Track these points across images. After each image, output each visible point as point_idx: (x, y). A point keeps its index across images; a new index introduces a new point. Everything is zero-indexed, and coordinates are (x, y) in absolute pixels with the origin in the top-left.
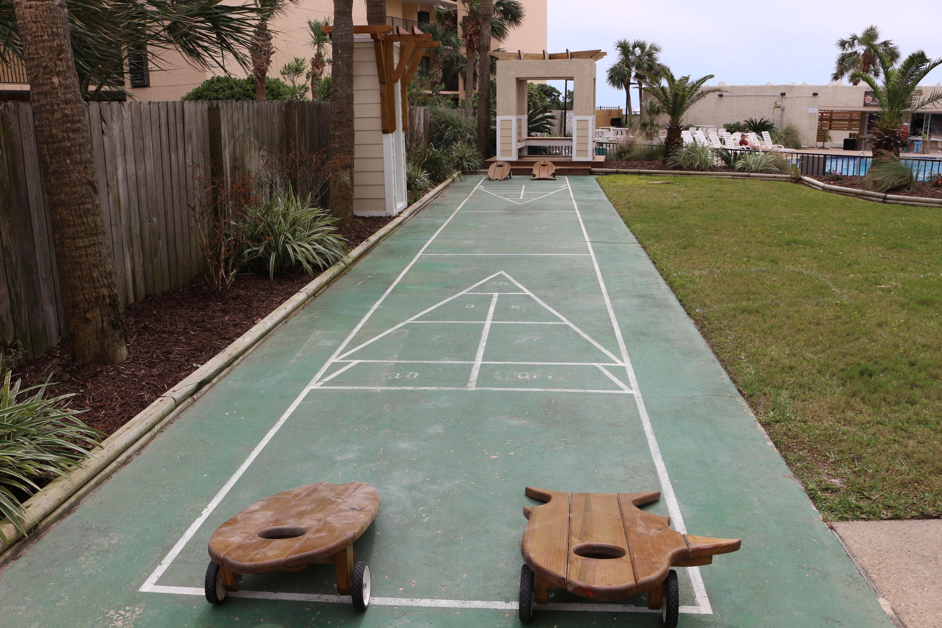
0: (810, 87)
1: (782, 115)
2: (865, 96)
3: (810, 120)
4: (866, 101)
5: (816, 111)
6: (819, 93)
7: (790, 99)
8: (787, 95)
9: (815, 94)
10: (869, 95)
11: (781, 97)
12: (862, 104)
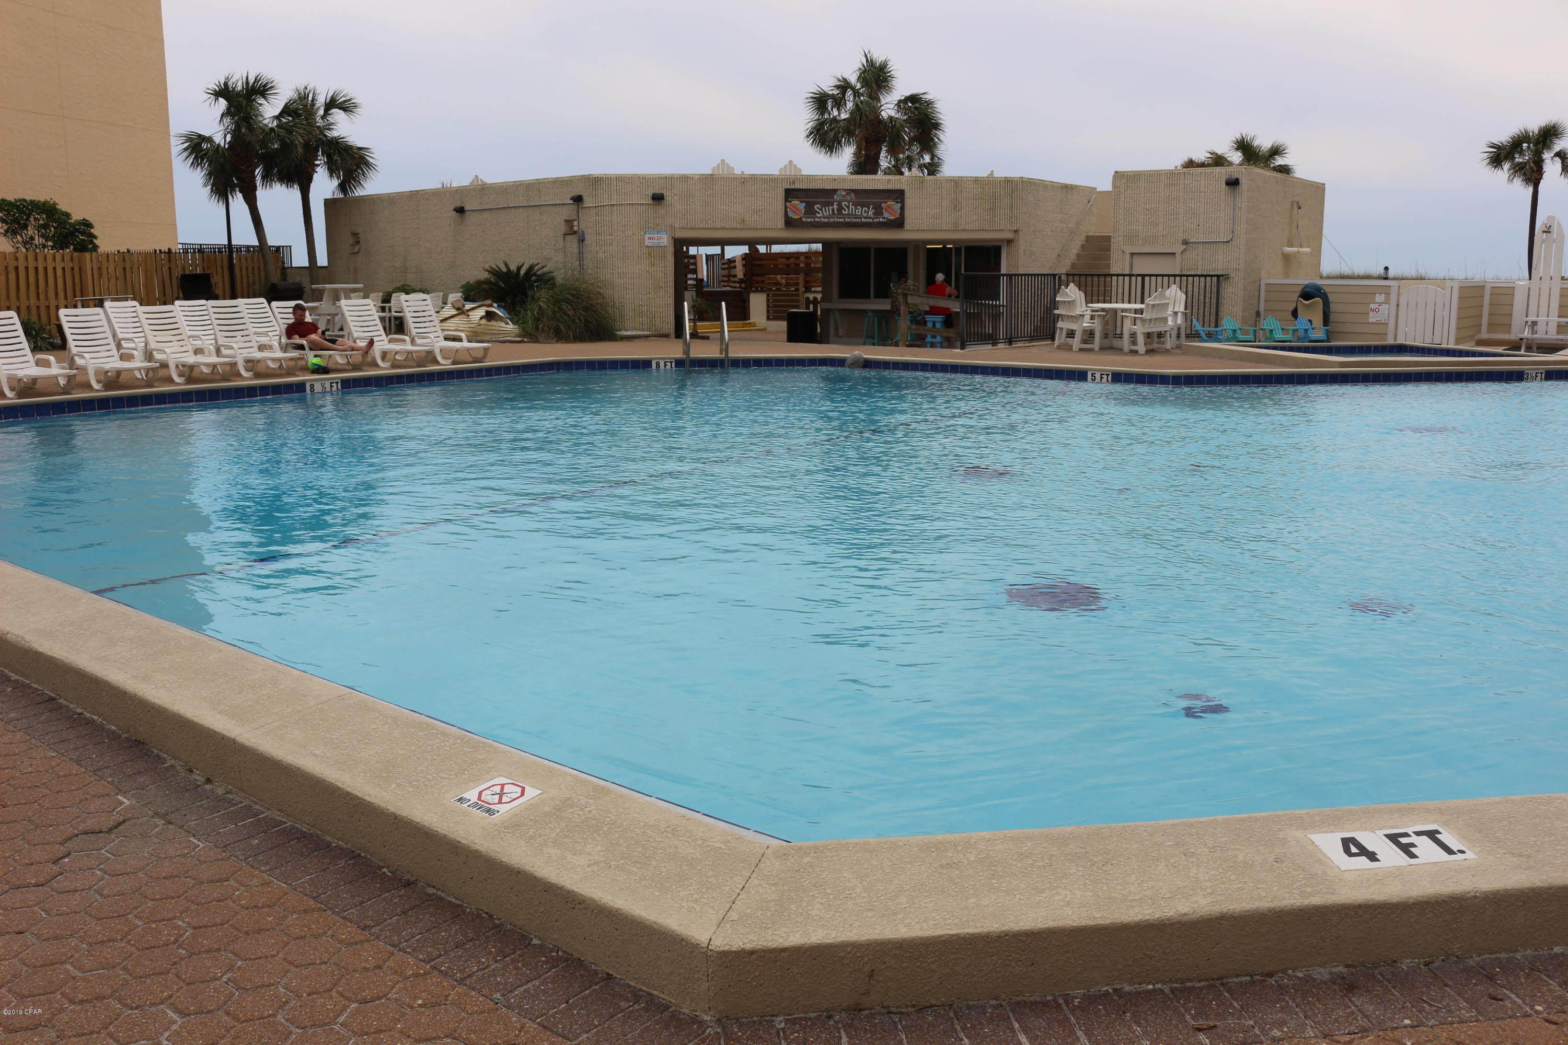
0: (643, 180)
1: (581, 253)
2: (786, 200)
3: (653, 265)
4: (791, 214)
5: (665, 240)
6: (667, 194)
7: (593, 211)
8: (588, 202)
9: (658, 198)
10: (797, 198)
11: (574, 207)
12: (781, 223)
